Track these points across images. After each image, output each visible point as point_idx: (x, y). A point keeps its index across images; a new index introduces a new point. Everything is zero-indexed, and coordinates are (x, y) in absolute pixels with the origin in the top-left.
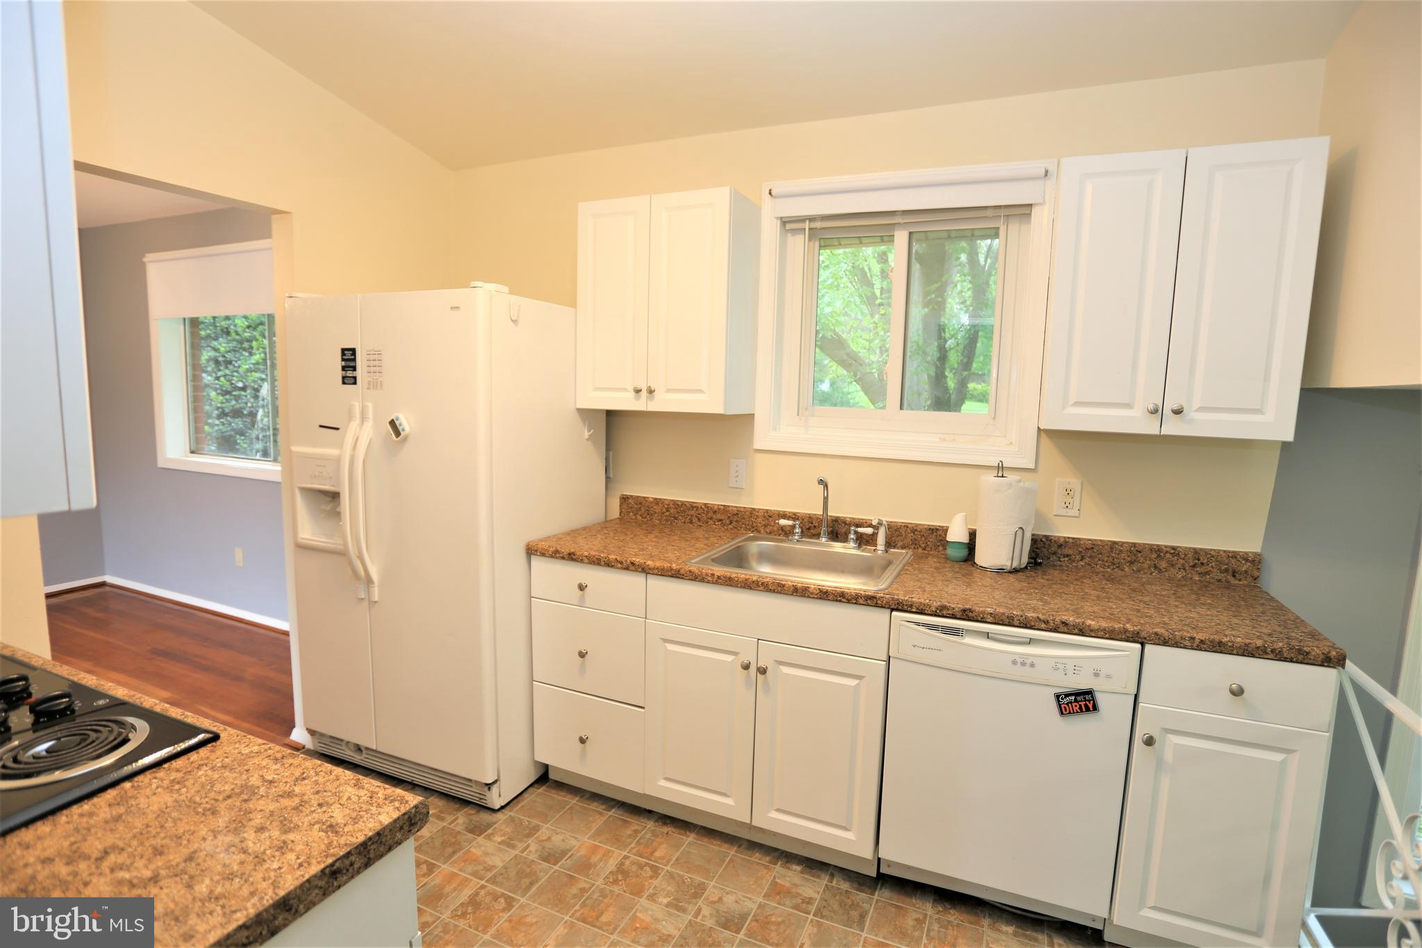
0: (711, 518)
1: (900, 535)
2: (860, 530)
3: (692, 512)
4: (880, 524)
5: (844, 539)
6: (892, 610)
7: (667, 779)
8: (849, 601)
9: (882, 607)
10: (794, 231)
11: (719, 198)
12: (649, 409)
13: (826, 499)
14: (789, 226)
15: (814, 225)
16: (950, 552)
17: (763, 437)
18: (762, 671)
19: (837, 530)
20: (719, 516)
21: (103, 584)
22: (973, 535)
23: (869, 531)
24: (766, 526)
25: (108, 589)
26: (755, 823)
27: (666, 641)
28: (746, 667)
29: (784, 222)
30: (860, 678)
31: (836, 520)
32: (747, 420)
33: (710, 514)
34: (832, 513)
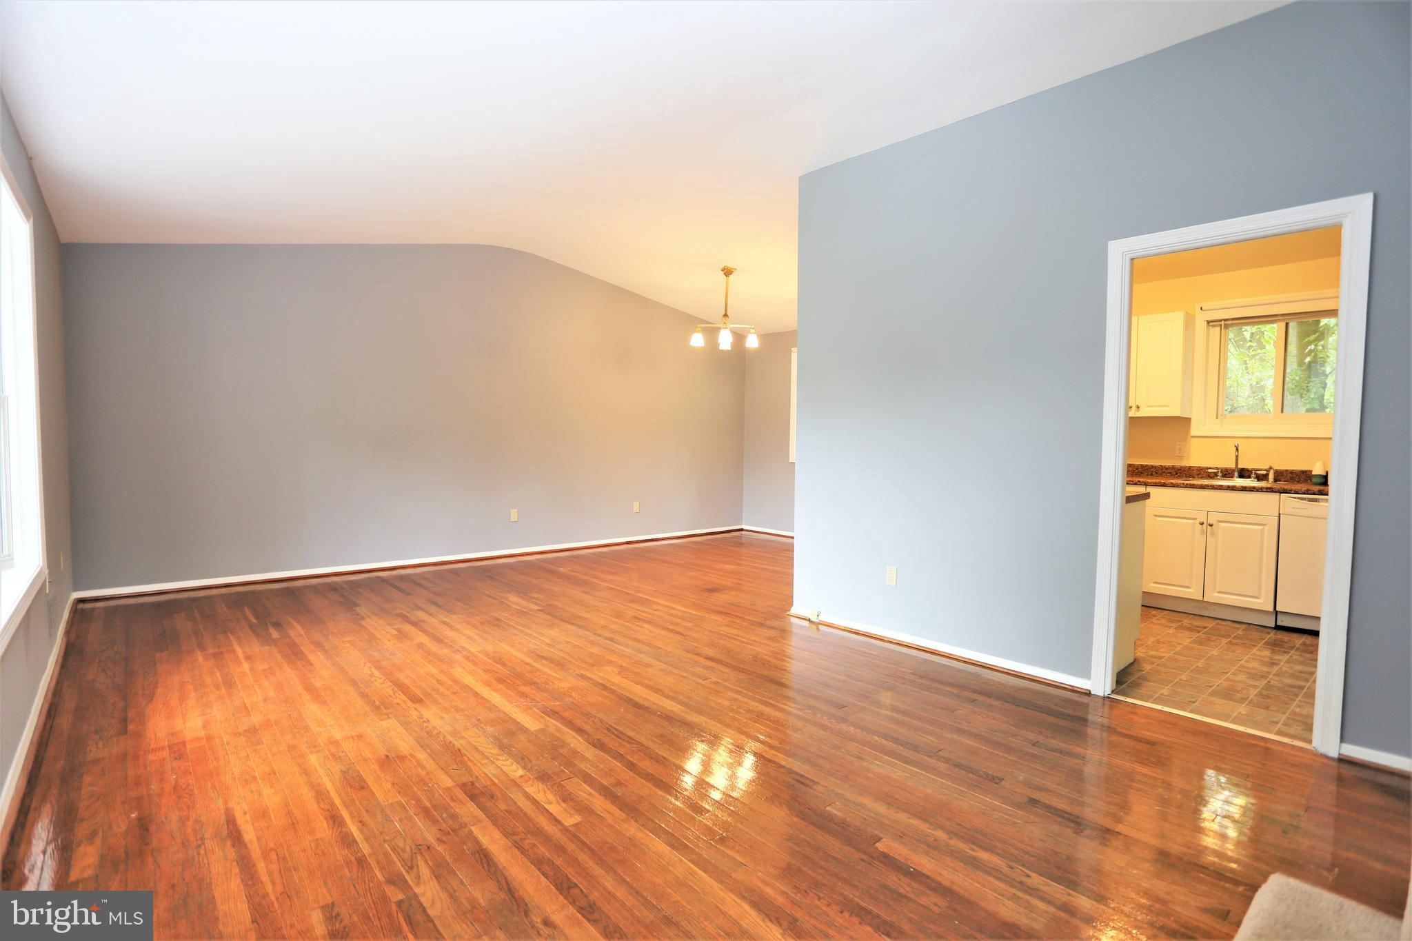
0: (1164, 472)
1: (1283, 475)
2: (1258, 472)
3: (1152, 470)
4: (1271, 468)
5: (1249, 477)
6: (1281, 493)
7: (1155, 583)
8: (1257, 491)
9: (1276, 492)
10: (1214, 326)
11: (1179, 317)
12: (1137, 416)
13: (1237, 456)
14: (1210, 324)
15: (1226, 322)
16: (1314, 480)
17: (1195, 430)
18: (1211, 525)
19: (1244, 474)
20: (1169, 471)
21: (742, 530)
22: (1327, 473)
23: (1264, 472)
24: (1198, 474)
25: (743, 533)
26: (1205, 600)
27: (1156, 516)
28: (1202, 524)
29: (1208, 322)
30: (1264, 525)
31: (1243, 469)
32: (1187, 421)
33: (1163, 470)
34: (1240, 466)
